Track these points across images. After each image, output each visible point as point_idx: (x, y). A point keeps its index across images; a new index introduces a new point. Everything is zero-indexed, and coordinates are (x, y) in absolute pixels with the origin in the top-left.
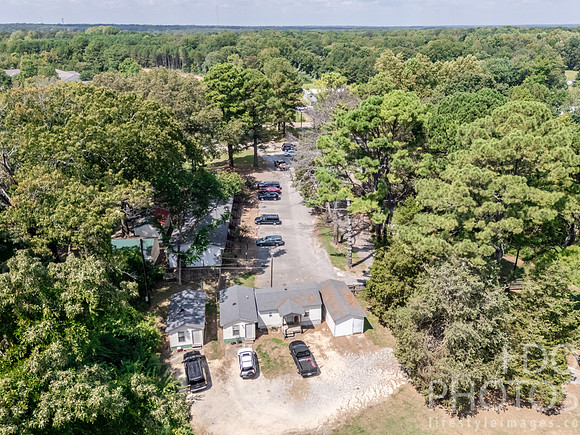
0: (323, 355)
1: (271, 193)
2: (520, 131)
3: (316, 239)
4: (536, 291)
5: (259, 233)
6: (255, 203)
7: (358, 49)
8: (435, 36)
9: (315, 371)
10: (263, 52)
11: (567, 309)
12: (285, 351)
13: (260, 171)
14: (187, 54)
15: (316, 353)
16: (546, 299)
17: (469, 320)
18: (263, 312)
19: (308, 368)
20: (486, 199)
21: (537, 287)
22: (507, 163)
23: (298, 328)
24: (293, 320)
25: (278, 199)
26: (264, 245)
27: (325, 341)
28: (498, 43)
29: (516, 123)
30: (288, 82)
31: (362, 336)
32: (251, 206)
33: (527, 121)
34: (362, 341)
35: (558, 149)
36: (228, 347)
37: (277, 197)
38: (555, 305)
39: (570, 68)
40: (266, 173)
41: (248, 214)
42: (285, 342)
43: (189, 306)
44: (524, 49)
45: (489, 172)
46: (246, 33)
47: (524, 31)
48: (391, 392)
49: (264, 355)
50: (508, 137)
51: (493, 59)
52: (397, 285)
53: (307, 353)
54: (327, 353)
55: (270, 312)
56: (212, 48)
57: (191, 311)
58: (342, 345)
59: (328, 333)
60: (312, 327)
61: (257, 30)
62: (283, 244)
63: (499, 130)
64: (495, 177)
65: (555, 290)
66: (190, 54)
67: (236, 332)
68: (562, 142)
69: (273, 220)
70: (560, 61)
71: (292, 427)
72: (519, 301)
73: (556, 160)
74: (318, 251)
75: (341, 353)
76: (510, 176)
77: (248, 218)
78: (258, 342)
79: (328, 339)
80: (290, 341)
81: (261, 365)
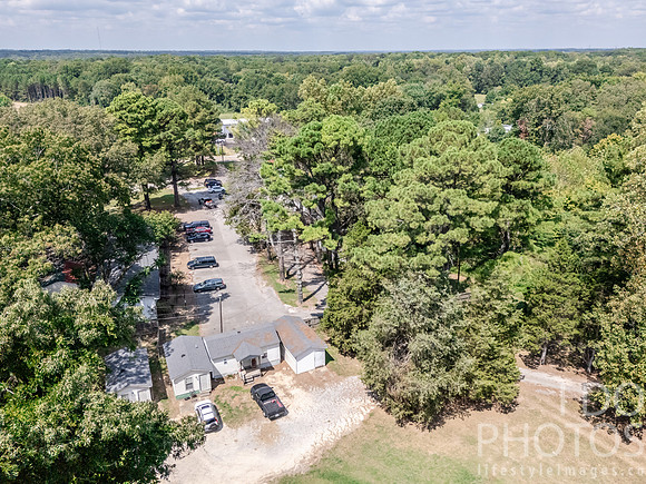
0: (288, 395)
1: (201, 234)
2: (455, 148)
3: (260, 278)
4: (484, 296)
5: (195, 278)
6: (184, 246)
7: (271, 76)
8: (348, 62)
9: (283, 412)
10: (164, 80)
11: (511, 309)
12: (247, 397)
13: (183, 211)
14: (68, 83)
15: (280, 393)
16: (493, 302)
17: (430, 331)
18: (215, 360)
19: (275, 409)
20: (434, 213)
21: (485, 292)
22: (448, 178)
23: (258, 372)
24: (251, 364)
25: (210, 240)
26: (203, 290)
27: (288, 381)
28: (410, 69)
29: (450, 141)
30: (203, 112)
31: (324, 369)
32: (180, 250)
33: (460, 138)
34: (326, 374)
35: (489, 162)
36: (181, 403)
37: (209, 237)
38: (501, 307)
39: (479, 92)
40: (190, 212)
41: (178, 260)
42: (246, 388)
43: (130, 365)
44: (435, 74)
45: (433, 187)
46: (138, 58)
47: (432, 57)
48: (362, 418)
49: (224, 406)
50: (446, 154)
51: (407, 85)
52: (355, 310)
53: (270, 395)
54: (292, 392)
55: (224, 359)
56: (99, 76)
57: (133, 370)
58: (305, 381)
59: (289, 371)
60: (271, 368)
61: (151, 55)
62: (225, 287)
63: (437, 147)
64: (439, 192)
65: (500, 293)
66: (72, 84)
67: (189, 386)
68: (491, 155)
69: (209, 263)
70: (469, 85)
71: (267, 472)
72: (470, 308)
73: (488, 173)
74: (265, 290)
75: (307, 390)
76: (452, 190)
77: (179, 263)
78: (214, 393)
79: (291, 378)
80: (250, 386)
81: (222, 416)
